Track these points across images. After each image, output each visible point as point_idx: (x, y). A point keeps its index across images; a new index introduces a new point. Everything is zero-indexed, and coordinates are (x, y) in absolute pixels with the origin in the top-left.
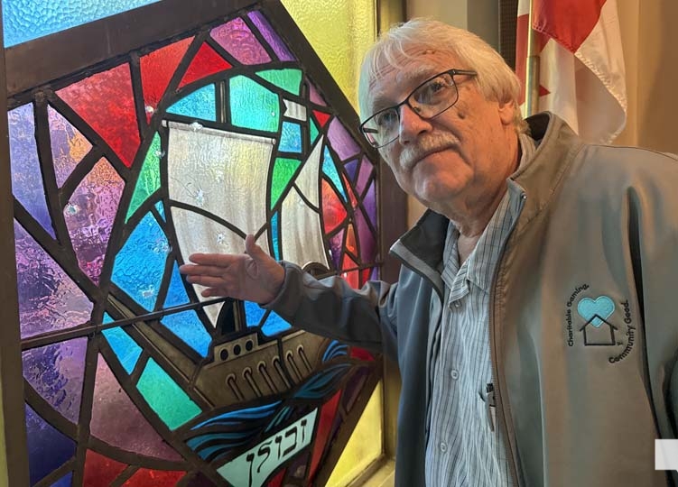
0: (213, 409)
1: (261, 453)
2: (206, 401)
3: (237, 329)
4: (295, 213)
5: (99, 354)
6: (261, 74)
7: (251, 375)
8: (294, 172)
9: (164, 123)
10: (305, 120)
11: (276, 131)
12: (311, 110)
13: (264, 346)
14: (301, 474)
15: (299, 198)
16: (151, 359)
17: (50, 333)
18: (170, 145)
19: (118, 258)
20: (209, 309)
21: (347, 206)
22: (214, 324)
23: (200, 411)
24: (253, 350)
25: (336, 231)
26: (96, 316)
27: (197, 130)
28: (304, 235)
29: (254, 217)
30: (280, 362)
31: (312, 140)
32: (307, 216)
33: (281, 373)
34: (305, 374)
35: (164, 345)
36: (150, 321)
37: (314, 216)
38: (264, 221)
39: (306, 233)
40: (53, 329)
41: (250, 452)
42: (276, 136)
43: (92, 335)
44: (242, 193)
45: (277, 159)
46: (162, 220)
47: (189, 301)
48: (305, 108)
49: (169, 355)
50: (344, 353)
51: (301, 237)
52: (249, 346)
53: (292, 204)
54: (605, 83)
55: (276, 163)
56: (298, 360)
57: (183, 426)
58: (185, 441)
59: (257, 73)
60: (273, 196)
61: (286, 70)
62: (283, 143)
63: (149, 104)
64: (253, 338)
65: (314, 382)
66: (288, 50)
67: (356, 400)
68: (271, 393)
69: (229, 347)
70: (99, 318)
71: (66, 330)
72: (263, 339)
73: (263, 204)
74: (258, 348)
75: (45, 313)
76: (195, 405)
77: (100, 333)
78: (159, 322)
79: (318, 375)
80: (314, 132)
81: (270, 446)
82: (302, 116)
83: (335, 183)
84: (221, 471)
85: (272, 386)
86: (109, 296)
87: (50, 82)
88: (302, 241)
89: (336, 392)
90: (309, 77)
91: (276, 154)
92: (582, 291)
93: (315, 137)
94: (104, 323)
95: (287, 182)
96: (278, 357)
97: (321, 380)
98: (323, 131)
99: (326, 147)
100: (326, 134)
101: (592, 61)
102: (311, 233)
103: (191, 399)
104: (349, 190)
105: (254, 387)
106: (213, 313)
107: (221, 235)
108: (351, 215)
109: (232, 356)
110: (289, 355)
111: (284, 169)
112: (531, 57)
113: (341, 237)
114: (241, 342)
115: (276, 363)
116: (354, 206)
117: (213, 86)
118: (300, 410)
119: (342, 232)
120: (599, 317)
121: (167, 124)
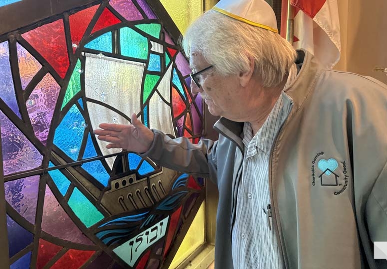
0: (110, 216)
1: (137, 240)
2: (107, 211)
3: (124, 171)
4: (157, 106)
5: (47, 185)
6: (138, 26)
7: (132, 197)
8: (156, 82)
9: (83, 53)
10: (162, 53)
11: (146, 59)
12: (166, 47)
13: (140, 181)
14: (160, 252)
15: (159, 97)
16: (76, 188)
17: (19, 173)
18: (86, 66)
19: (57, 130)
20: (108, 160)
21: (186, 102)
22: (111, 168)
23: (103, 217)
24: (133, 183)
25: (180, 116)
26: (45, 163)
27: (101, 58)
28: (162, 118)
29: (134, 108)
30: (149, 190)
31: (167, 65)
32: (164, 108)
33: (149, 196)
34: (162, 196)
35: (83, 180)
36: (75, 166)
37: (167, 108)
38: (139, 110)
39: (163, 117)
40: (20, 170)
41: (131, 240)
42: (146, 62)
43: (42, 174)
44: (127, 94)
45: (147, 75)
46: (82, 109)
47: (97, 155)
48: (162, 46)
49: (86, 186)
50: (184, 185)
51: (160, 120)
52: (131, 181)
53: (155, 101)
54: (329, 35)
55: (146, 78)
56: (158, 188)
57: (94, 226)
58: (95, 234)
59: (136, 26)
60: (144, 96)
61: (152, 24)
62: (150, 65)
63: (74, 43)
64: (133, 176)
65: (168, 201)
66: (153, 13)
67: (190, 211)
68: (143, 207)
69: (120, 181)
70: (47, 165)
71: (28, 171)
72: (139, 177)
73: (139, 100)
74: (136, 182)
75: (16, 161)
76: (101, 214)
77: (47, 173)
78: (80, 167)
79: (170, 197)
80: (168, 60)
81: (142, 237)
82: (161, 51)
83: (179, 89)
84: (115, 250)
85: (144, 203)
86: (52, 152)
87: (18, 29)
88: (161, 122)
89: (179, 207)
90: (165, 29)
91: (146, 72)
92: (321, 155)
93: (168, 63)
94: (49, 167)
95: (152, 88)
96: (147, 187)
97: (171, 200)
98: (173, 59)
99: (174, 69)
100: (174, 61)
101: (322, 22)
102: (166, 117)
103: (98, 210)
104: (187, 93)
105: (134, 203)
106: (110, 162)
107: (115, 118)
108: (188, 107)
109: (121, 186)
110: (154, 186)
111: (151, 80)
112: (290, 20)
113: (183, 120)
114: (126, 178)
115: (146, 190)
116: (190, 102)
117: (111, 32)
118: (159, 217)
119: (184, 116)
120: (329, 170)
121: (85, 54)
